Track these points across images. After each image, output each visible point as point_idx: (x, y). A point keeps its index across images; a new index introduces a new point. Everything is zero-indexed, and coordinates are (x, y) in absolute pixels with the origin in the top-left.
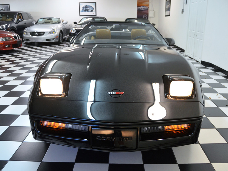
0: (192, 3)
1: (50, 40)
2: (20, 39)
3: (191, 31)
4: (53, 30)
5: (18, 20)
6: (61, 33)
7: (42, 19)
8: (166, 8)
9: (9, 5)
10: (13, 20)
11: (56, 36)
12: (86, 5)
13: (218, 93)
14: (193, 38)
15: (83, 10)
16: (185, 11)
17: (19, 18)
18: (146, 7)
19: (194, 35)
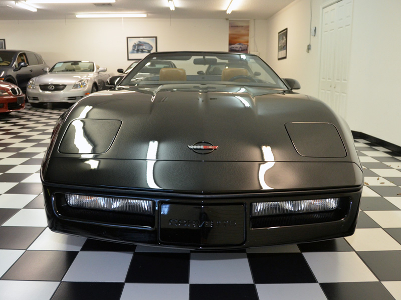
0: (325, 33)
1: (75, 99)
2: (21, 95)
3: (324, 80)
4: (80, 81)
5: (19, 64)
6: (94, 88)
7: (62, 63)
8: (280, 45)
9: (4, 40)
10: (9, 64)
11: (85, 92)
12: (140, 42)
13: (380, 176)
14: (329, 92)
15: (134, 50)
16: (312, 47)
17: (20, 61)
18: (244, 46)
19: (331, 86)
